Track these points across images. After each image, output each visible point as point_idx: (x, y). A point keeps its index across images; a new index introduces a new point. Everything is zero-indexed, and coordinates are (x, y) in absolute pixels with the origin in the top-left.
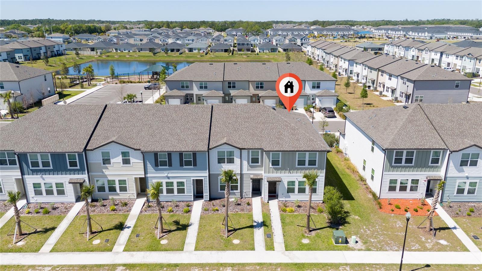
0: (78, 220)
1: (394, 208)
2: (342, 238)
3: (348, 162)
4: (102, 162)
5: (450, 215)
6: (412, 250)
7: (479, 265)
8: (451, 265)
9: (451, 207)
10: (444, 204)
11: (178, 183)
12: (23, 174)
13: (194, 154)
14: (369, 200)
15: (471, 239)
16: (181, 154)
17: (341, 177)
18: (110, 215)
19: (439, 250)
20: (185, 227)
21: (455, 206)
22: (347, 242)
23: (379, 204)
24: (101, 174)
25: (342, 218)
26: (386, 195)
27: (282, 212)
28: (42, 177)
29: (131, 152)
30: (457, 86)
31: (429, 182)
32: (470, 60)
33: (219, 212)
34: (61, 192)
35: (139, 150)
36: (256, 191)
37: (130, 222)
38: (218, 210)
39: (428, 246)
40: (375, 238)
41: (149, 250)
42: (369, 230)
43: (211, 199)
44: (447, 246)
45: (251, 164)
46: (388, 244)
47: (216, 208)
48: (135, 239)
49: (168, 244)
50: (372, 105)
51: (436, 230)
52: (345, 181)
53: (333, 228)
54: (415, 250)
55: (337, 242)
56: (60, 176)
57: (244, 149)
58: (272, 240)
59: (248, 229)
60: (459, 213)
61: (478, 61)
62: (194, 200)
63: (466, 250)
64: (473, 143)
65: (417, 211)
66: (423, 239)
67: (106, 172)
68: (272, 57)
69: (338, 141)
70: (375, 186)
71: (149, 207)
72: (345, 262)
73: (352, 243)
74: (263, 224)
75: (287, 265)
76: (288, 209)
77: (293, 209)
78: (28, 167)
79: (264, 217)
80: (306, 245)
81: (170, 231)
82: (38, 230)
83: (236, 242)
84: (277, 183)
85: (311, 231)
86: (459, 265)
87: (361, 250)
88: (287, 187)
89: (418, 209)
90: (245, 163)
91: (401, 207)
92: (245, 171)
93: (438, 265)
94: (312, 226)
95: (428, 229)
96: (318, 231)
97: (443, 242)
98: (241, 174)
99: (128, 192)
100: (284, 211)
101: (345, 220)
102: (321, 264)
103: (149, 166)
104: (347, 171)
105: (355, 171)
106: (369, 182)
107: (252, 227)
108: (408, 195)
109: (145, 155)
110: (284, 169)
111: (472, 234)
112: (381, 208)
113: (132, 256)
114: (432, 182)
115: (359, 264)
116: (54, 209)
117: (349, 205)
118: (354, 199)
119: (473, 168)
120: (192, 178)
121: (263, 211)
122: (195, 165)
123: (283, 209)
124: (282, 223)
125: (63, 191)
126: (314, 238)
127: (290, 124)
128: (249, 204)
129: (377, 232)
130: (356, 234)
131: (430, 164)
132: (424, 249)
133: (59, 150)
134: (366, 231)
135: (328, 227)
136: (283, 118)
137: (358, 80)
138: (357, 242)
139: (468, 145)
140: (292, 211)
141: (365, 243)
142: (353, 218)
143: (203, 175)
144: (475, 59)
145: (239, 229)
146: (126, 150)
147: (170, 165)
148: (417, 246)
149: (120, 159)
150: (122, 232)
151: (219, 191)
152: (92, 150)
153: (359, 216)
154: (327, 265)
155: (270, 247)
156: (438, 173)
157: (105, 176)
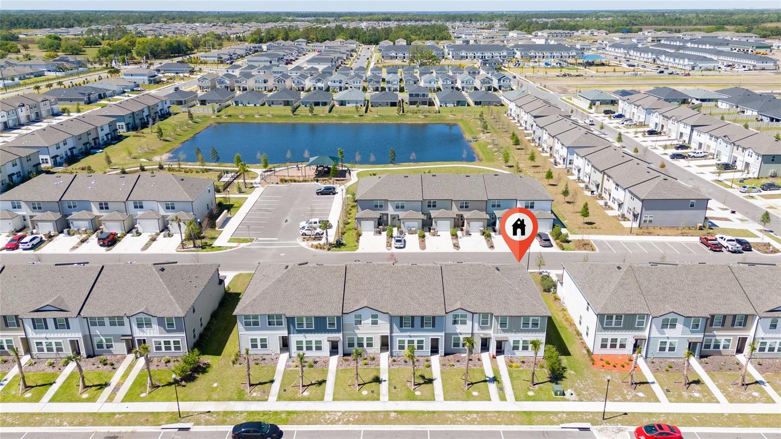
0: (340, 374)
1: (604, 364)
2: (560, 391)
3: (565, 312)
4: (354, 323)
5: (651, 370)
6: (615, 401)
7: (664, 413)
8: (643, 413)
9: (653, 362)
10: (648, 360)
11: (418, 341)
12: (289, 333)
13: (434, 318)
14: (584, 355)
15: (664, 392)
16: (422, 317)
17: (559, 329)
18: (364, 369)
19: (636, 401)
20: (430, 381)
21: (656, 361)
22: (564, 394)
23: (592, 360)
24: (353, 332)
25: (559, 374)
26: (598, 351)
27: (509, 368)
28: (305, 336)
29: (380, 314)
30: (692, 206)
31: (636, 340)
32: (726, 144)
33: (455, 367)
34: (319, 348)
35: (387, 313)
36: (485, 346)
37: (384, 376)
38: (453, 365)
39: (628, 397)
40: (587, 391)
41: (409, 400)
42: (582, 384)
43: (446, 354)
44: (643, 398)
45: (481, 325)
46: (596, 396)
47: (452, 364)
48: (394, 391)
49: (422, 395)
50: (593, 226)
51: (636, 384)
52: (563, 335)
53: (553, 382)
54: (617, 401)
55: (556, 394)
56: (319, 335)
57: (476, 313)
58: (504, 392)
59: (482, 383)
60: (660, 369)
61: (735, 147)
62: (431, 355)
63: (657, 400)
64: (671, 310)
65: (624, 367)
66: (625, 392)
67: (357, 331)
68: (460, 118)
69: (555, 286)
70: (589, 342)
71: (394, 361)
72: (562, 410)
73: (568, 395)
74: (494, 380)
75: (518, 412)
76: (514, 365)
77: (518, 364)
78: (294, 327)
79: (494, 372)
80: (531, 397)
81: (420, 384)
82: (313, 382)
83: (475, 394)
84: (503, 343)
85: (534, 385)
86: (649, 413)
87: (575, 401)
88: (512, 345)
89: (625, 365)
90: (476, 325)
91: (610, 362)
92: (476, 331)
93: (633, 413)
94: (536, 381)
95: (630, 383)
96: (541, 385)
97: (641, 394)
98: (472, 333)
99: (373, 347)
100: (511, 366)
101: (562, 374)
102: (544, 412)
103: (395, 326)
104: (565, 323)
105: (572, 324)
106: (584, 336)
107: (485, 381)
108: (618, 351)
109: (392, 319)
110: (510, 331)
111: (666, 388)
112: (593, 364)
113: (397, 404)
114: (638, 341)
115: (573, 412)
116: (315, 362)
117: (566, 361)
118: (570, 355)
119: (672, 330)
120: (431, 337)
121: (492, 367)
122: (434, 326)
123: (510, 364)
124: (511, 377)
125: (321, 346)
126: (537, 390)
127: (514, 287)
128: (479, 360)
129: (589, 385)
130: (571, 387)
131: (636, 326)
132: (625, 400)
133: (322, 315)
134: (579, 385)
135: (549, 381)
136: (507, 280)
137: (579, 178)
138: (572, 394)
139: (667, 312)
140: (517, 367)
141: (578, 395)
142: (569, 373)
143: (440, 335)
144: (732, 144)
145: (476, 383)
146: (375, 313)
147: (413, 326)
148: (620, 398)
149: (370, 321)
150: (381, 385)
151: (452, 347)
152: (348, 314)
153: (575, 371)
154: (548, 412)
155: (503, 398)
156: (643, 333)
157: (356, 334)
